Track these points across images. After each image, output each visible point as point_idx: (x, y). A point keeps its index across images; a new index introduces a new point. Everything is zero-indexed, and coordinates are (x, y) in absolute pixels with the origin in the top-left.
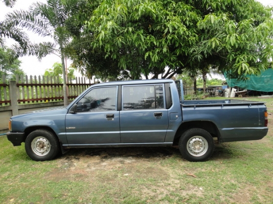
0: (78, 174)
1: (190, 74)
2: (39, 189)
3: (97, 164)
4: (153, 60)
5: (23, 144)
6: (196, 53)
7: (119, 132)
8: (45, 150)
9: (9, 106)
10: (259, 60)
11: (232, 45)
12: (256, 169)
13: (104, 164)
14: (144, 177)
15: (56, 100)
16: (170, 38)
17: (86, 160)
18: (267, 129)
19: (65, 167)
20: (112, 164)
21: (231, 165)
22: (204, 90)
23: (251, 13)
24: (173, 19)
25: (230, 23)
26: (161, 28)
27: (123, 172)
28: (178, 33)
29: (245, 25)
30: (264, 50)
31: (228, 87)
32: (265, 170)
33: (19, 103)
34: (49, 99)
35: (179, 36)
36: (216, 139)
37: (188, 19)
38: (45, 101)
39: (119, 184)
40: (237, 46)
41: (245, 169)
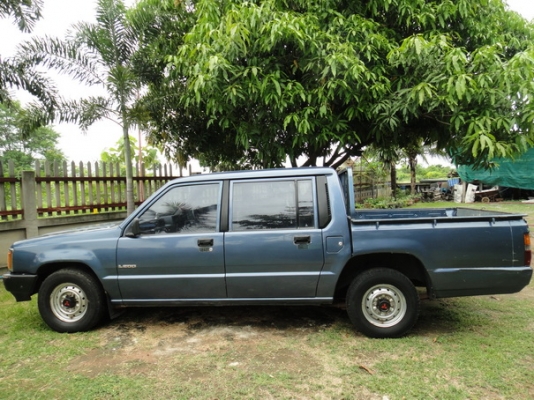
0: (137, 361)
1: (382, 157)
2: (54, 392)
3: (180, 339)
4: (300, 130)
5: (35, 297)
6: (387, 114)
7: (223, 275)
8: (77, 310)
9: (19, 221)
10: (516, 128)
11: (460, 98)
12: (509, 355)
13: (193, 340)
14: (271, 370)
15: (113, 209)
16: (333, 86)
17: (158, 332)
18: (531, 271)
19: (113, 346)
20: (209, 341)
21: (455, 345)
22: (413, 188)
23: (499, 32)
24: (340, 48)
25: (454, 54)
26: (316, 66)
27: (228, 358)
28: (350, 76)
29: (486, 56)
30: (527, 106)
31: (460, 182)
32: (527, 357)
33: (41, 214)
34: (99, 207)
35: (352, 82)
36: (423, 289)
37: (369, 47)
38: (92, 210)
39: (216, 385)
40: (469, 100)
41: (483, 356)
